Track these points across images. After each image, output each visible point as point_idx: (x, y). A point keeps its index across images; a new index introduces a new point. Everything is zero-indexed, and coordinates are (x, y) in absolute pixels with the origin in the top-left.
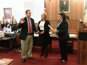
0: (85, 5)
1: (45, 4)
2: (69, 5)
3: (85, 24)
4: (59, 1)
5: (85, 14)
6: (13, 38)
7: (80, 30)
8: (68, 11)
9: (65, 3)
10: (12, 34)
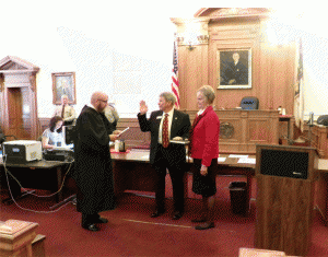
0: (297, 65)
1: (175, 62)
2: (250, 64)
3: (297, 124)
4: (218, 53)
5: (298, 93)
6: (66, 161)
7: (280, 143)
8: (247, 83)
9: (236, 58)
10: (66, 152)
